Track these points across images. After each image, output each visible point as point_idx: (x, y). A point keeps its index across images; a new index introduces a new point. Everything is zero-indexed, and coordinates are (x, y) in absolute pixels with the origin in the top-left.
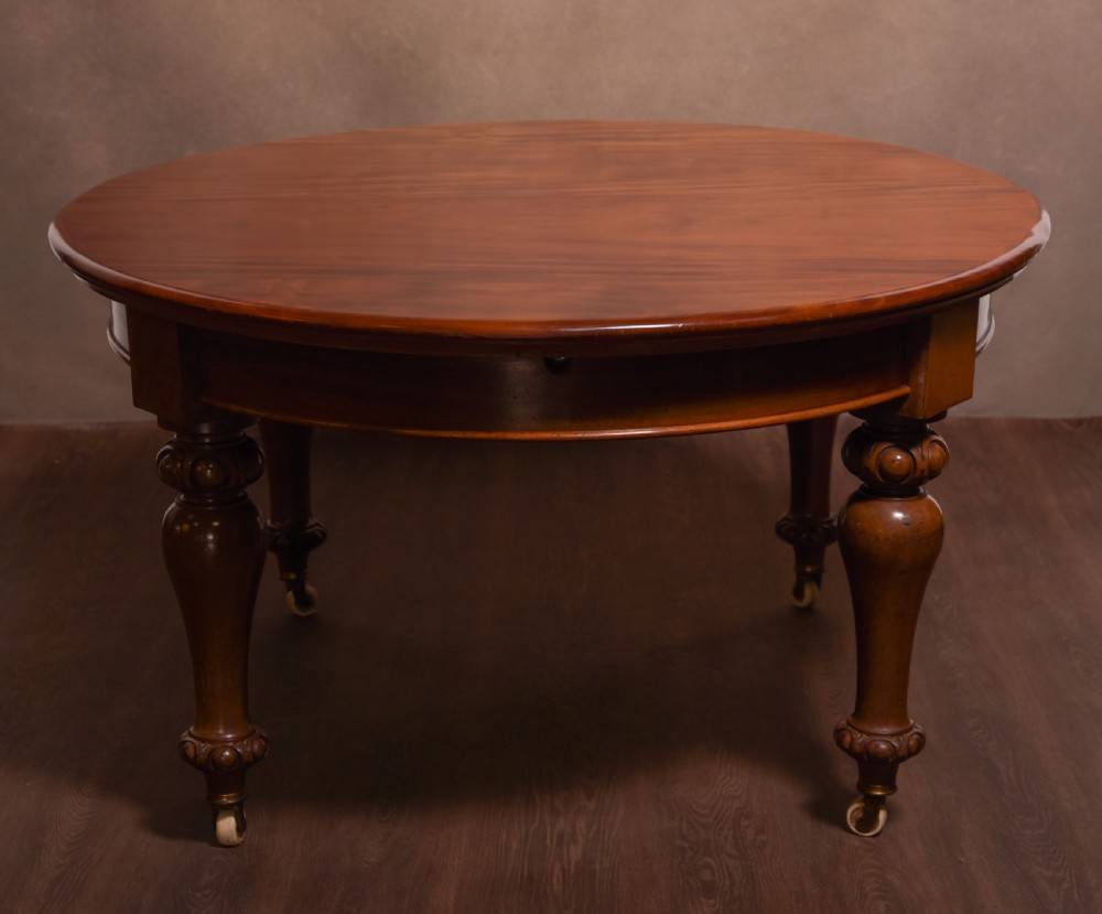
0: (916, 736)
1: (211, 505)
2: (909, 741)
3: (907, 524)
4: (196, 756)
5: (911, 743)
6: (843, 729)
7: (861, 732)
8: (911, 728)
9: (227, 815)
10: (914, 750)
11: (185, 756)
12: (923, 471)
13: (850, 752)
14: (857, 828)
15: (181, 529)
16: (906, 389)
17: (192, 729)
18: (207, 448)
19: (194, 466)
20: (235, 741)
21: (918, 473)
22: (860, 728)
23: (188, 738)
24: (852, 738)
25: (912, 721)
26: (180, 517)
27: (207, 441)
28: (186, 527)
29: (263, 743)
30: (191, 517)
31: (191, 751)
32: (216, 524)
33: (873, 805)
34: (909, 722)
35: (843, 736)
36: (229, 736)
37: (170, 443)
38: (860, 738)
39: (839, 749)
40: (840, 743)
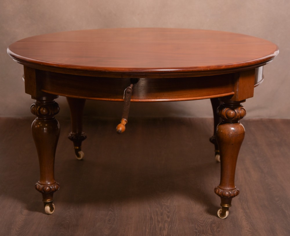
0: (236, 191)
1: (45, 120)
2: (234, 192)
3: (234, 131)
4: (39, 188)
5: (235, 192)
6: (216, 188)
7: (221, 189)
8: (235, 189)
9: (48, 206)
10: (236, 195)
11: (36, 188)
12: (238, 116)
13: (218, 194)
14: (220, 216)
15: (37, 127)
16: (233, 93)
17: (39, 182)
18: (44, 104)
19: (40, 109)
20: (50, 185)
21: (237, 117)
22: (221, 188)
23: (37, 184)
24: (219, 191)
25: (236, 187)
26: (37, 123)
27: (44, 102)
28: (38, 126)
29: (58, 186)
30: (40, 123)
31: (38, 187)
32: (46, 125)
33: (225, 210)
34: (235, 187)
35: (216, 190)
36: (49, 183)
37: (34, 103)
38: (221, 191)
39: (215, 194)
40: (215, 192)
